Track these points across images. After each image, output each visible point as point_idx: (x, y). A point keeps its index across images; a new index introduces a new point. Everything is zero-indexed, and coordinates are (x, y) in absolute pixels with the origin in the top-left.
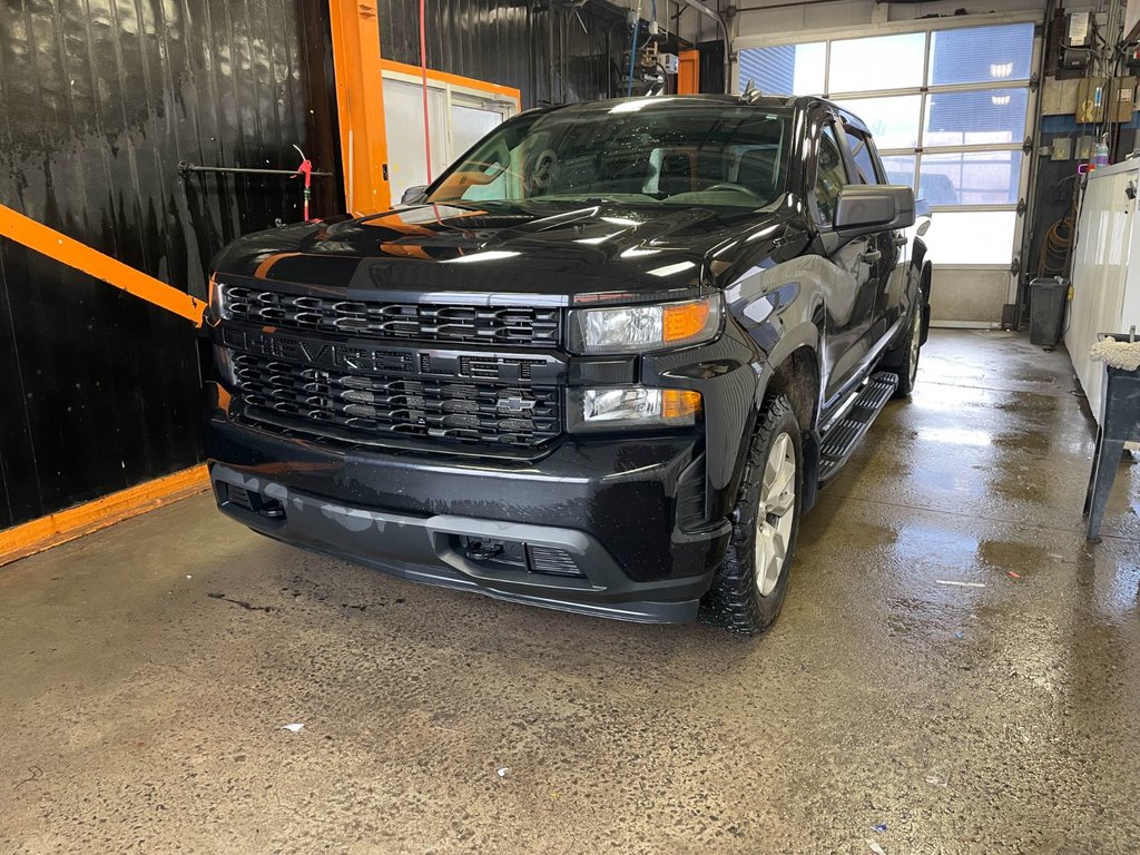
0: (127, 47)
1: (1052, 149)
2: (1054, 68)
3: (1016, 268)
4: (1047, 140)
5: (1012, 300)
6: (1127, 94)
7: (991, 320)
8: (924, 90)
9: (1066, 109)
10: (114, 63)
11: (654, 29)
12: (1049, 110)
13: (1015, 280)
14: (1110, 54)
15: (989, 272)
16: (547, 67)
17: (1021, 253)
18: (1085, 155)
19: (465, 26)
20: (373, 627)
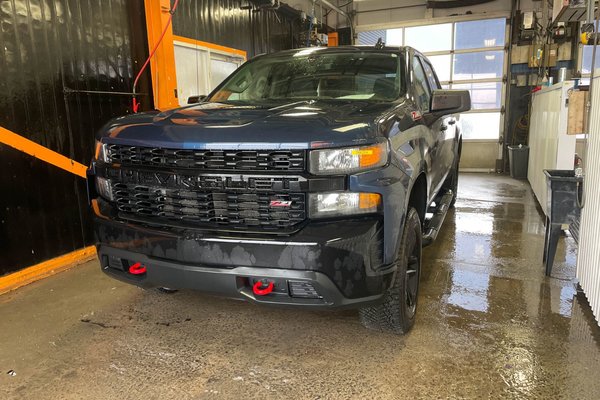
0: (36, 27)
1: (517, 81)
2: (516, 40)
3: (502, 141)
4: (514, 76)
5: (500, 157)
6: (553, 52)
7: (491, 167)
8: (452, 52)
9: (523, 61)
10: (29, 36)
11: (315, 22)
12: (515, 60)
13: (501, 147)
14: (544, 33)
15: (488, 143)
16: (260, 41)
17: (504, 134)
18: (534, 84)
19: (217, 19)
20: (173, 334)
